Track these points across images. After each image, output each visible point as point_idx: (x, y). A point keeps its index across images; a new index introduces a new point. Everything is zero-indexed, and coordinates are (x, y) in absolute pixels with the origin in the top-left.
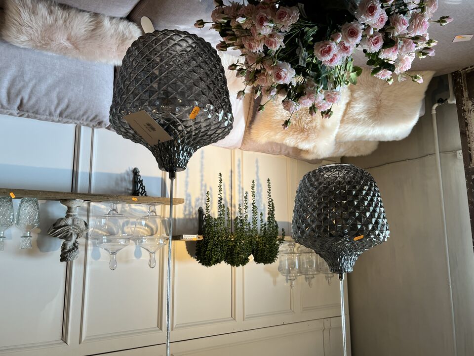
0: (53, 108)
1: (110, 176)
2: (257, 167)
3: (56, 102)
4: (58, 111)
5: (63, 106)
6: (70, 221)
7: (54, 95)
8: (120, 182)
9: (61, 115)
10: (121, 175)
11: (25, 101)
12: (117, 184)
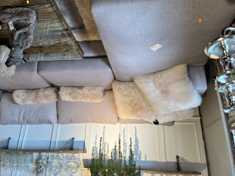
0: (35, 120)
1: (63, 141)
2: (136, 131)
3: (35, 118)
4: (37, 121)
5: (38, 119)
7: (35, 116)
8: (67, 144)
10: (67, 141)
11: (27, 120)
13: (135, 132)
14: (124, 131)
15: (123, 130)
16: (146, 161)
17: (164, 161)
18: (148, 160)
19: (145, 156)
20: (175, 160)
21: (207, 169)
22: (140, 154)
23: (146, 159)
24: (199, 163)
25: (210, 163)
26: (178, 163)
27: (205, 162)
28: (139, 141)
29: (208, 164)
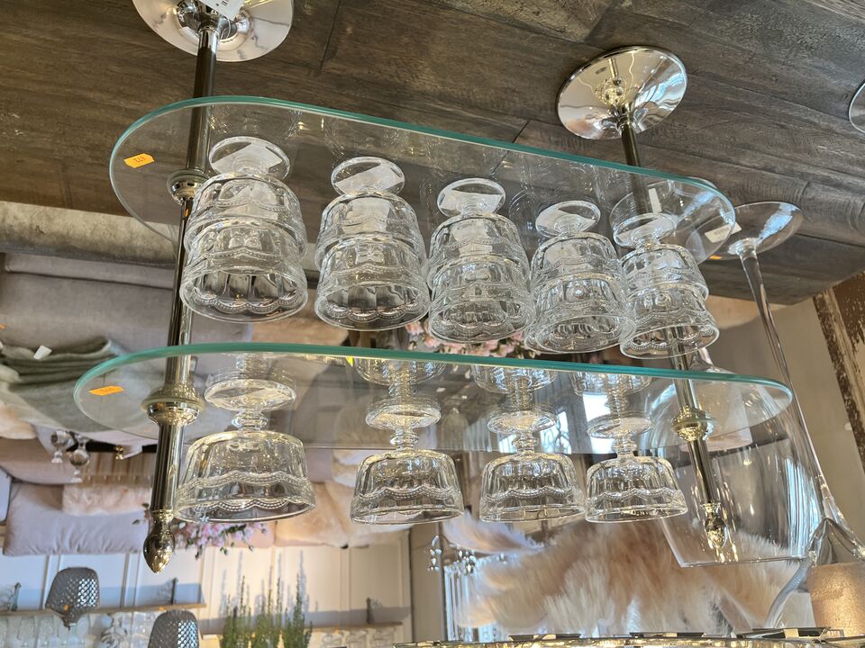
0: (100, 547)
1: (152, 588)
2: (302, 558)
3: (101, 542)
4: (104, 548)
5: (106, 544)
6: (112, 630)
7: (100, 539)
8: (160, 592)
9: (106, 550)
10: (161, 586)
11: (82, 544)
12: (158, 594)
13: (299, 561)
14: (280, 561)
15: (277, 558)
16: (317, 614)
17: (347, 609)
18: (320, 610)
19: (317, 603)
20: (364, 606)
21: (410, 616)
22: (308, 601)
23: (317, 608)
24: (398, 608)
25: (416, 606)
26: (369, 611)
27: (408, 604)
28: (308, 577)
29: (413, 607)
